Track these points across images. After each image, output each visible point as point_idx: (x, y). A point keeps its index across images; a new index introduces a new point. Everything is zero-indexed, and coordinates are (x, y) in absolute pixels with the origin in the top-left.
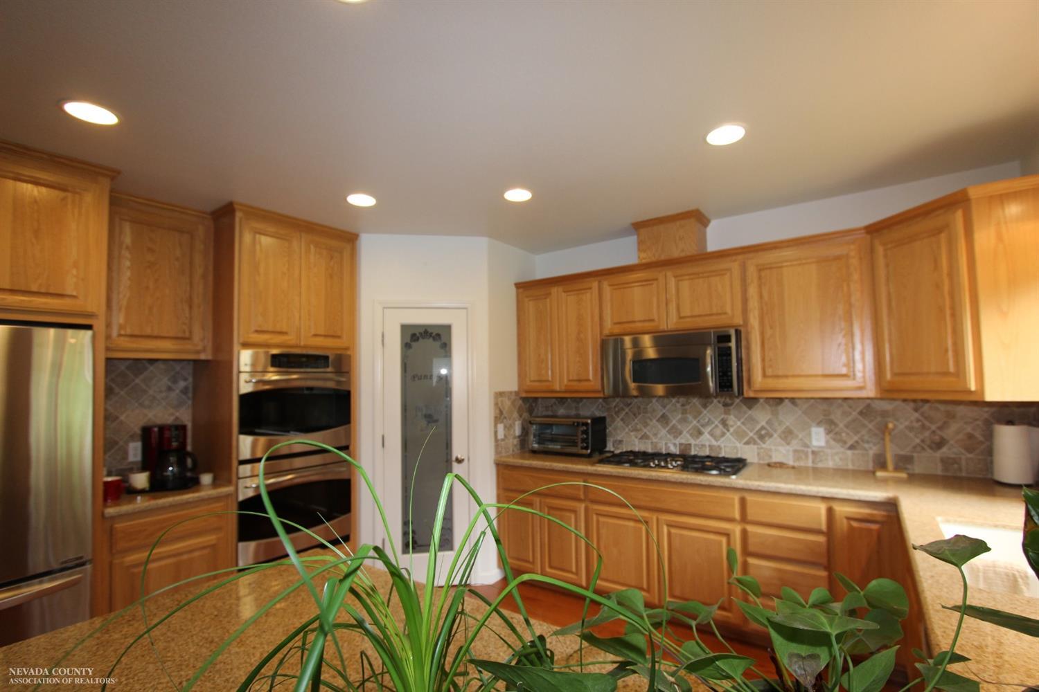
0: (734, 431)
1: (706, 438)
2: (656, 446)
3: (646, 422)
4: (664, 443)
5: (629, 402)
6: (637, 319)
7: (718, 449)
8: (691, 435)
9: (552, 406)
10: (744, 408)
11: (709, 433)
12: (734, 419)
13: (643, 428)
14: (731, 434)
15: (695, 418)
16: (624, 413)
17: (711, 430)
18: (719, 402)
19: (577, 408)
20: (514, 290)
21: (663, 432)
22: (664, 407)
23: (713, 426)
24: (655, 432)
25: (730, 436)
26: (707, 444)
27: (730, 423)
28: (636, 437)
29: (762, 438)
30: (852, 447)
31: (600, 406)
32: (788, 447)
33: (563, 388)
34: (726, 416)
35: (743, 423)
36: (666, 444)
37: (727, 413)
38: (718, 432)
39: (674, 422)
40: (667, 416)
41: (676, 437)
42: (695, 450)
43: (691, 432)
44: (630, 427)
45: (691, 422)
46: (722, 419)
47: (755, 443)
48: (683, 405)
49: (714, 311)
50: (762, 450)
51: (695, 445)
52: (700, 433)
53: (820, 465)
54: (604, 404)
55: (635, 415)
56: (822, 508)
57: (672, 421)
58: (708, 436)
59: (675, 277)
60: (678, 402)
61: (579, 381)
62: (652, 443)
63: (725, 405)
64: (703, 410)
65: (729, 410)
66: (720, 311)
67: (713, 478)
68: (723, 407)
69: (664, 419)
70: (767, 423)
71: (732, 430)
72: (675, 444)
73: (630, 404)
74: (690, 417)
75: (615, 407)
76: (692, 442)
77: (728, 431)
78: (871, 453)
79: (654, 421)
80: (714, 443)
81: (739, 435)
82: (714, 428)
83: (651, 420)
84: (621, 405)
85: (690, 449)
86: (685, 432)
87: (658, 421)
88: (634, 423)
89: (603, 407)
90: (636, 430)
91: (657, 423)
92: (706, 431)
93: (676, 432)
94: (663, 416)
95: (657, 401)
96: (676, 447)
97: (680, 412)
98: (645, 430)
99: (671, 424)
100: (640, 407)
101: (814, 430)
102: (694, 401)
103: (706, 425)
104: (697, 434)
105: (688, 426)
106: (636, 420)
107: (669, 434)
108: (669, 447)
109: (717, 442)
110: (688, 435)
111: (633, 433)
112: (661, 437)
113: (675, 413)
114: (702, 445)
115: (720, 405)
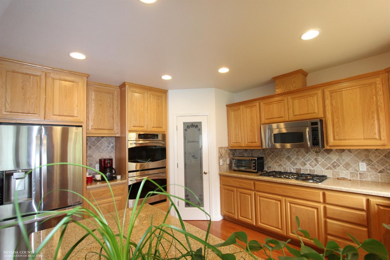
2: (285, 169)
3: (281, 159)
4: (289, 168)
5: (273, 151)
6: (275, 117)
7: (313, 171)
8: (301, 165)
9: (242, 153)
10: (326, 154)
11: (309, 164)
12: (320, 158)
13: (279, 162)
14: (319, 165)
15: (303, 158)
16: (271, 155)
17: (310, 163)
18: (314, 151)
19: (252, 154)
20: (226, 107)
21: (288, 163)
22: (289, 153)
23: (311, 161)
24: (285, 163)
25: (319, 166)
26: (308, 169)
27: (319, 160)
28: (277, 166)
29: (334, 167)
30: (380, 172)
31: (261, 153)
32: (347, 171)
33: (246, 145)
34: (317, 157)
35: (325, 160)
36: (290, 168)
37: (318, 156)
38: (313, 164)
39: (293, 159)
40: (290, 157)
41: (294, 166)
42: (303, 171)
43: (301, 164)
44: (274, 161)
45: (301, 159)
46: (315, 158)
47: (331, 169)
48: (297, 152)
49: (310, 112)
50: (335, 172)
51: (303, 169)
52: (305, 164)
53: (364, 180)
54: (263, 152)
55: (276, 156)
56: (364, 199)
57: (292, 159)
58: (309, 166)
59: (292, 99)
60: (295, 151)
61: (252, 142)
62: (283, 168)
63: (317, 152)
64: (306, 154)
65: (319, 154)
66: (312, 112)
67: (310, 183)
68: (315, 153)
69: (289, 158)
70: (337, 160)
71: (320, 163)
72: (294, 169)
73: (274, 152)
74: (300, 158)
75: (267, 153)
76: (302, 168)
77: (318, 163)
79: (284, 159)
80: (312, 168)
81: (323, 165)
82: (311, 162)
84: (270, 152)
85: (301, 171)
86: (298, 164)
87: (285, 159)
88: (275, 160)
89: (262, 153)
90: (276, 162)
91: (285, 160)
92: (308, 163)
93: (294, 164)
94: (288, 157)
96: (294, 170)
97: (296, 155)
98: (281, 163)
99: (292, 160)
100: (278, 153)
101: (360, 163)
102: (302, 150)
103: (308, 161)
104: (304, 164)
105: (299, 161)
106: (276, 158)
107: (291, 164)
108: (291, 170)
109: (313, 168)
110: (299, 165)
111: (275, 164)
112: (287, 165)
113: (293, 156)
114: (306, 169)
115: (314, 152)
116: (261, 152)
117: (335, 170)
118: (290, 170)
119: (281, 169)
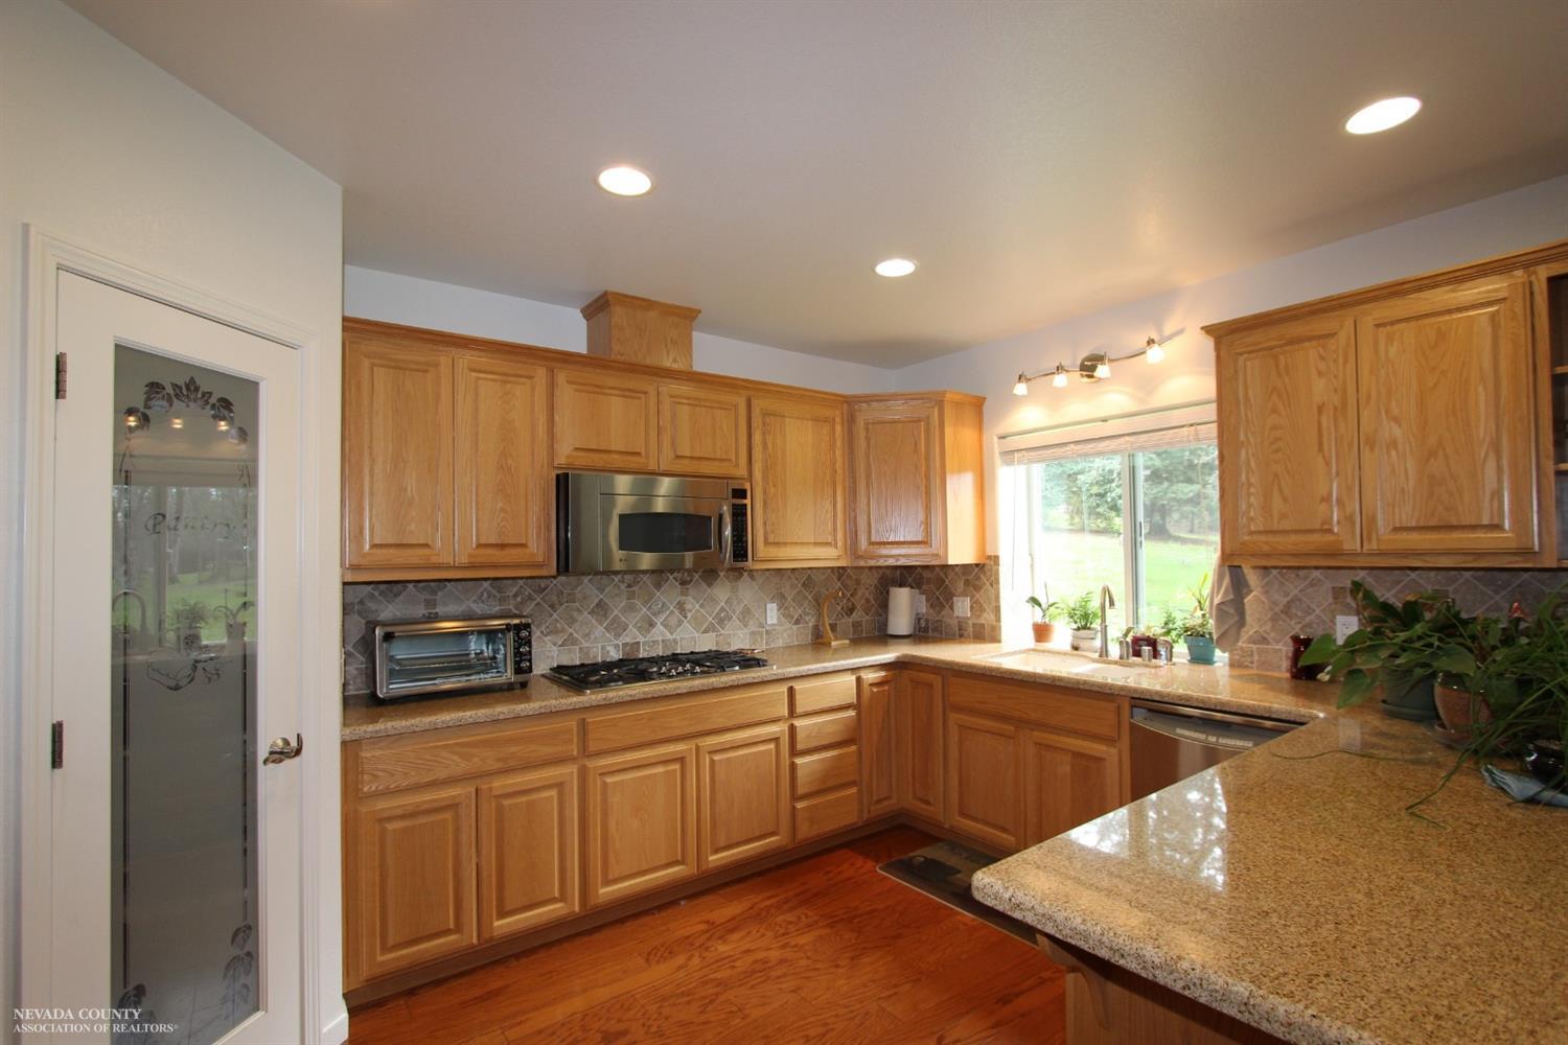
0: (692, 617)
1: (659, 632)
2: (587, 654)
3: (572, 617)
4: (599, 646)
5: (543, 586)
6: (613, 449)
8: (639, 629)
10: (704, 586)
11: (662, 623)
12: (692, 601)
13: (566, 626)
14: (688, 622)
15: (645, 603)
16: (533, 605)
17: (665, 619)
18: (675, 579)
19: (430, 603)
21: (599, 631)
22: (602, 590)
23: (668, 612)
24: (587, 632)
25: (688, 625)
26: (660, 639)
27: (688, 606)
28: (555, 645)
29: (721, 622)
30: (797, 622)
31: (485, 594)
32: (746, 631)
34: (684, 598)
35: (702, 606)
36: (603, 647)
37: (684, 593)
39: (616, 612)
40: (606, 604)
41: (618, 636)
42: (645, 650)
43: (639, 625)
44: (543, 628)
45: (640, 610)
46: (678, 603)
47: (714, 630)
48: (629, 586)
50: (721, 637)
51: (645, 643)
52: (652, 625)
53: (772, 645)
54: (494, 592)
55: (552, 606)
57: (612, 611)
58: (661, 627)
60: (623, 582)
61: (502, 546)
62: (580, 649)
63: (683, 583)
65: (687, 589)
68: (679, 587)
69: (601, 609)
70: (726, 603)
71: (689, 615)
72: (616, 647)
74: (638, 603)
75: (515, 596)
76: (641, 639)
77: (686, 618)
78: (810, 625)
79: (586, 613)
80: (669, 636)
81: (697, 622)
82: (668, 616)
83: (579, 611)
84: (528, 591)
85: (638, 651)
86: (631, 627)
87: (589, 613)
89: (489, 597)
90: (555, 632)
91: (589, 617)
92: (659, 621)
93: (618, 628)
94: (600, 605)
95: (590, 581)
96: (618, 651)
97: (625, 597)
98: (571, 630)
99: (612, 616)
100: (563, 592)
101: (769, 606)
102: (645, 579)
103: (659, 613)
104: (647, 626)
105: (635, 617)
106: (555, 616)
107: (608, 632)
108: (608, 652)
109: (672, 634)
110: (634, 630)
111: (549, 638)
112: (595, 638)
113: (617, 599)
114: (653, 642)
115: (677, 584)
116: (482, 593)
117: (723, 632)
118: (603, 654)
119: (572, 655)
